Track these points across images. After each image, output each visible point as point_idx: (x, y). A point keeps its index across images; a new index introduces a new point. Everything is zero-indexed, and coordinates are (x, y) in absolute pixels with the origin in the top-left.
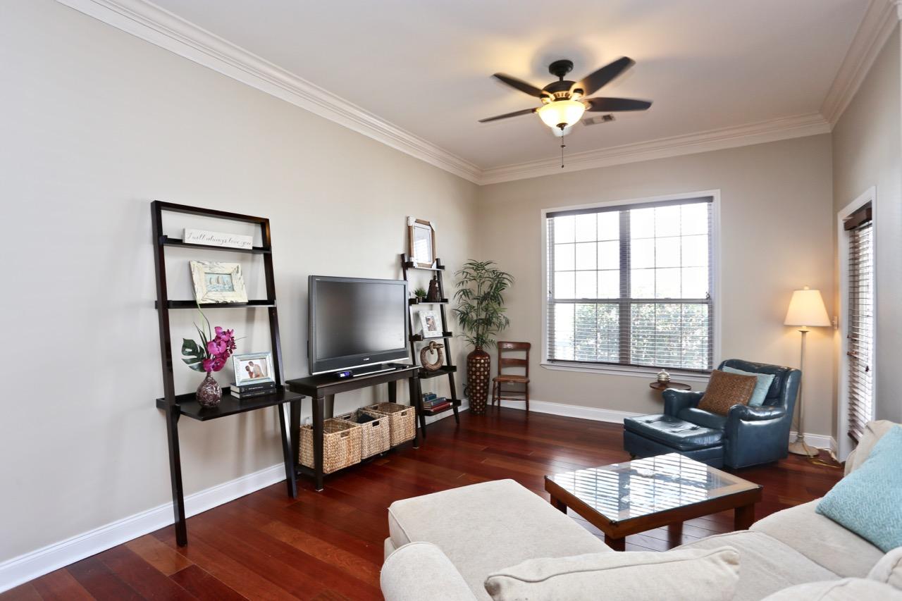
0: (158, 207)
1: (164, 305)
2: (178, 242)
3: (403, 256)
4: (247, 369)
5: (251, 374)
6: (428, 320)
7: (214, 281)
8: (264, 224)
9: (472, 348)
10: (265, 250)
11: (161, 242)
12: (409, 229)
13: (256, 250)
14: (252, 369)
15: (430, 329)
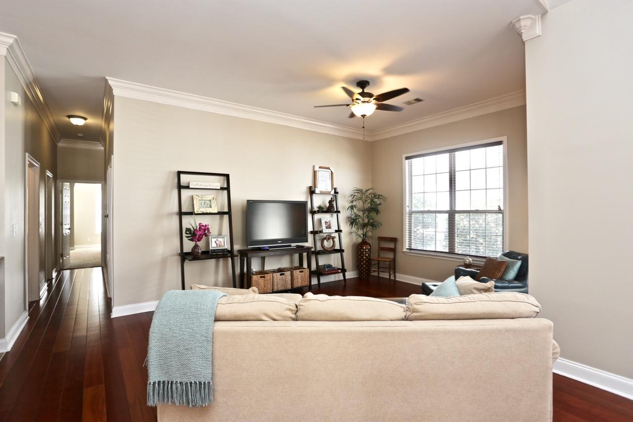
0: (179, 173)
1: (181, 214)
2: (188, 187)
3: (310, 187)
4: (215, 242)
5: (217, 244)
6: (326, 223)
7: (203, 204)
8: (227, 176)
9: (360, 240)
10: (228, 189)
11: (180, 187)
12: (315, 173)
13: (222, 189)
14: (217, 242)
15: (327, 228)
